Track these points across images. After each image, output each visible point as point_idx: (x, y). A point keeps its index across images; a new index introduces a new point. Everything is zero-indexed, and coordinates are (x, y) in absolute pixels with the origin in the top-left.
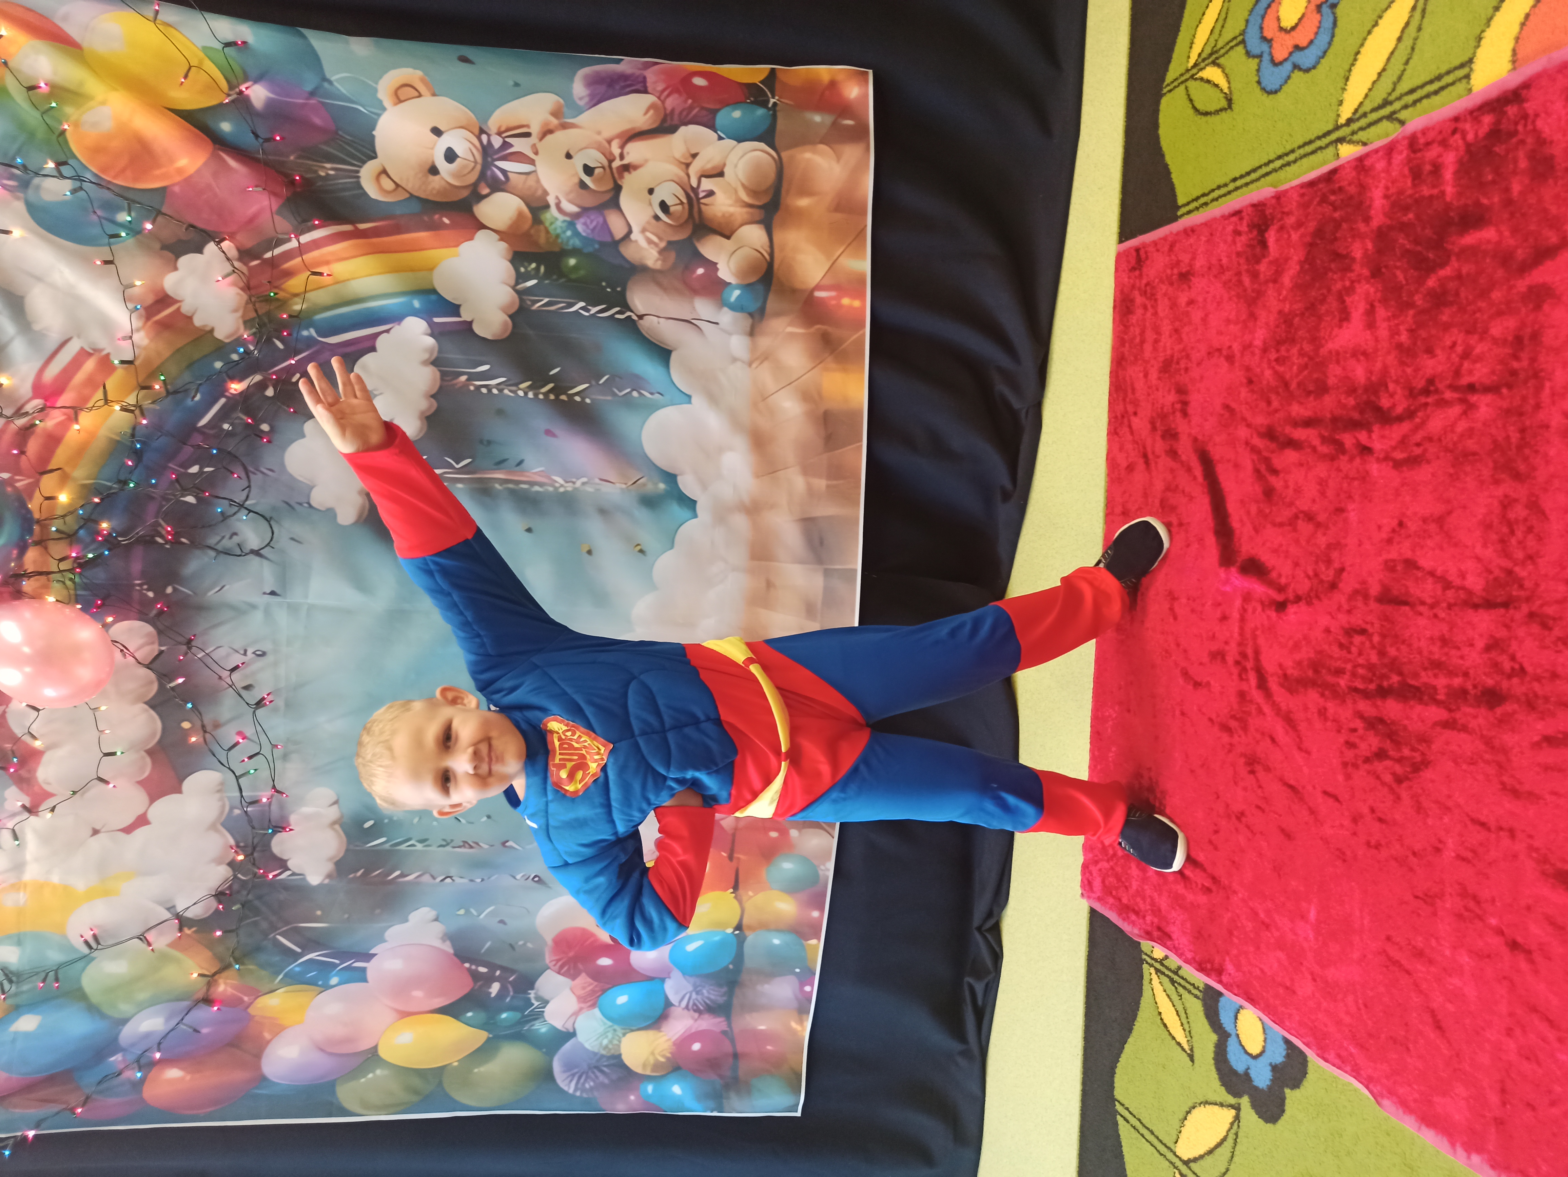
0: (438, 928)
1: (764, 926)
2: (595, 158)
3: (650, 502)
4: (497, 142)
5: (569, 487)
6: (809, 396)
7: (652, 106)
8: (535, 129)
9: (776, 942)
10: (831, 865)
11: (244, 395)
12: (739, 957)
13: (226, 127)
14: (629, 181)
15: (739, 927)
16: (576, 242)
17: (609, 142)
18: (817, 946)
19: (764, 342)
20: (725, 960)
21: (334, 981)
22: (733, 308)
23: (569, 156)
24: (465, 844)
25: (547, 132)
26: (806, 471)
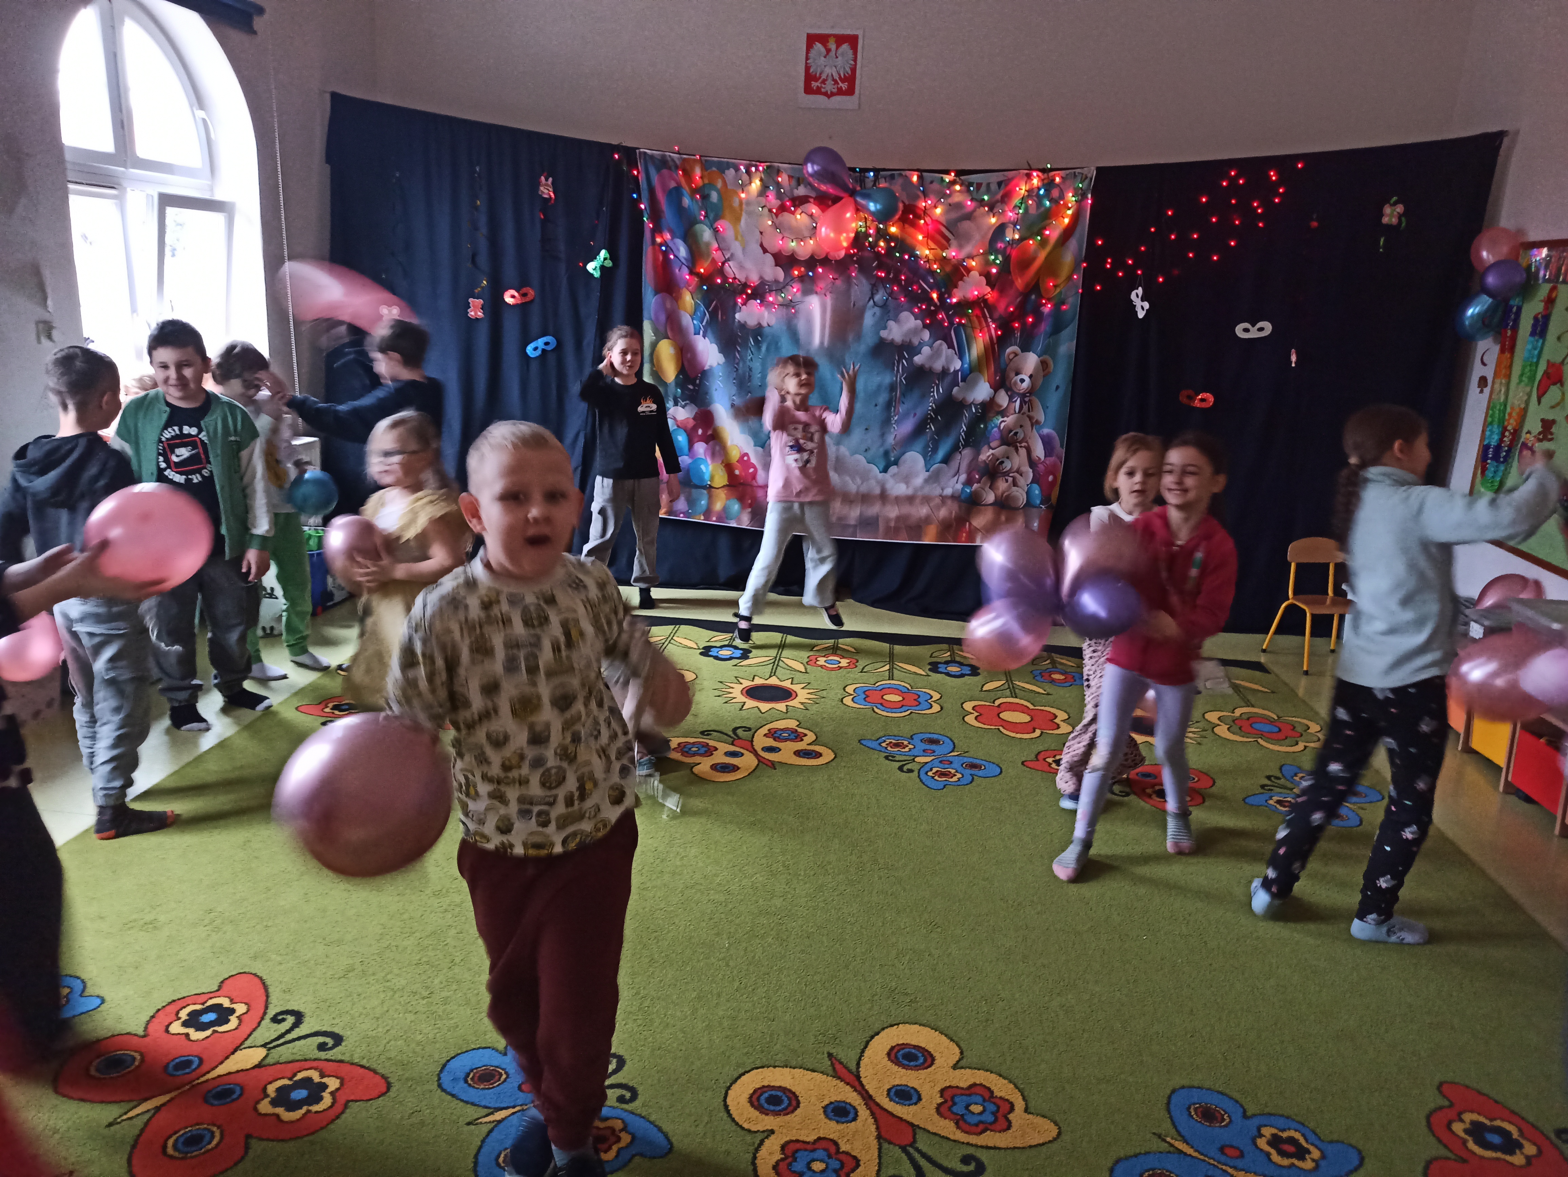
0: (715, 364)
1: (710, 497)
2: (1021, 436)
3: (886, 454)
4: (1027, 399)
5: (893, 422)
6: (927, 520)
7: (1040, 459)
8: (1031, 414)
9: (703, 502)
10: (735, 525)
11: (932, 299)
12: (697, 487)
13: (1033, 297)
14: (1012, 449)
15: (711, 487)
16: (989, 428)
17: (1027, 442)
18: (701, 519)
19: (949, 502)
20: (695, 481)
21: (695, 322)
22: (963, 489)
23: (1021, 426)
24: (750, 376)
25: (1030, 418)
26: (898, 519)
